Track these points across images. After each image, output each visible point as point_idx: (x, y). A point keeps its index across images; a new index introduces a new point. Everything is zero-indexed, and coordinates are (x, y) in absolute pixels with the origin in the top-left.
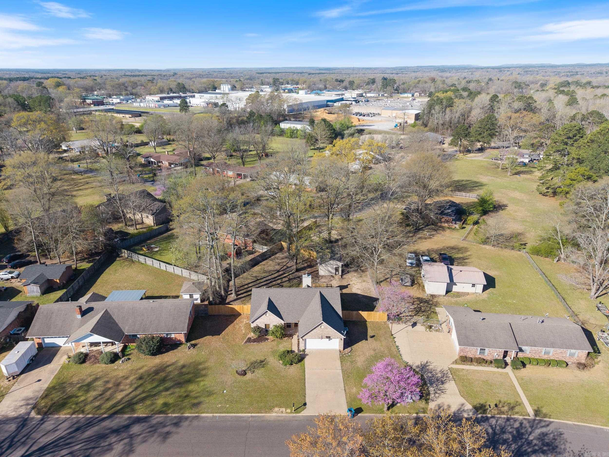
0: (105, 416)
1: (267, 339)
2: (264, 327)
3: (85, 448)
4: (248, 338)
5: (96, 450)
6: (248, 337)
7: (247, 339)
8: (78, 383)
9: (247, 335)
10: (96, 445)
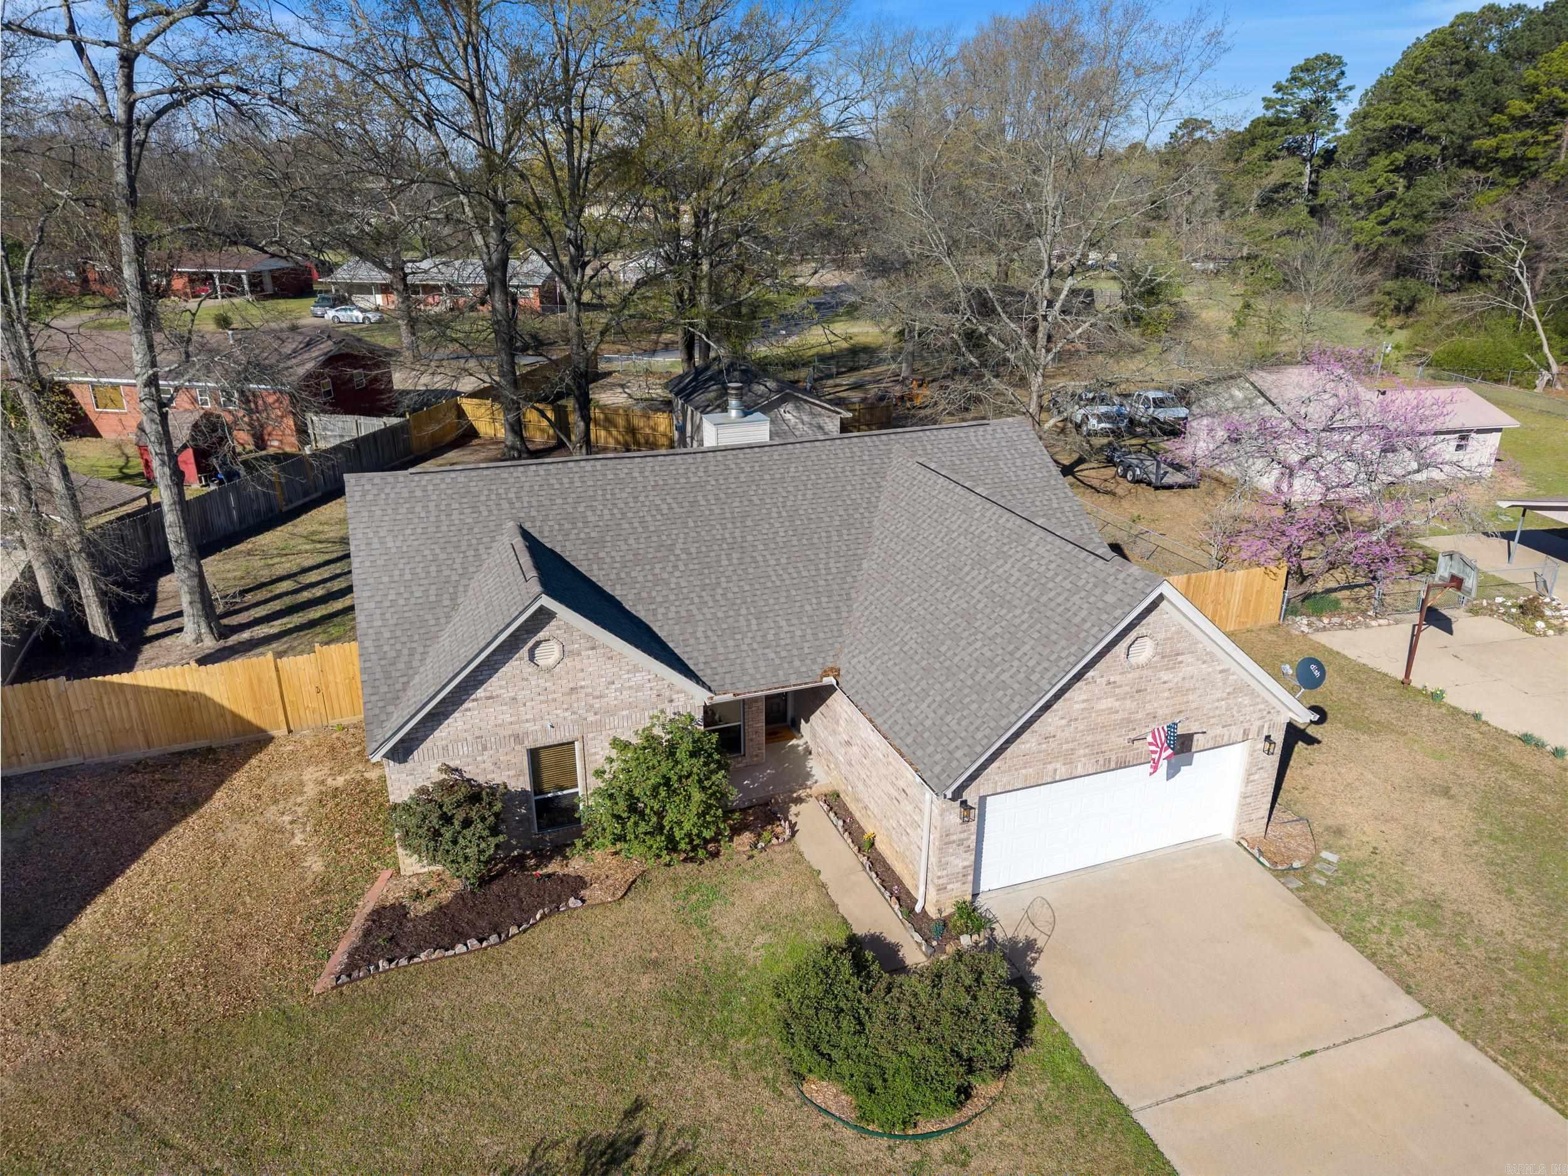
1: (576, 885)
2: (521, 782)
4: (378, 915)
6: (367, 904)
7: (358, 922)
9: (351, 894)
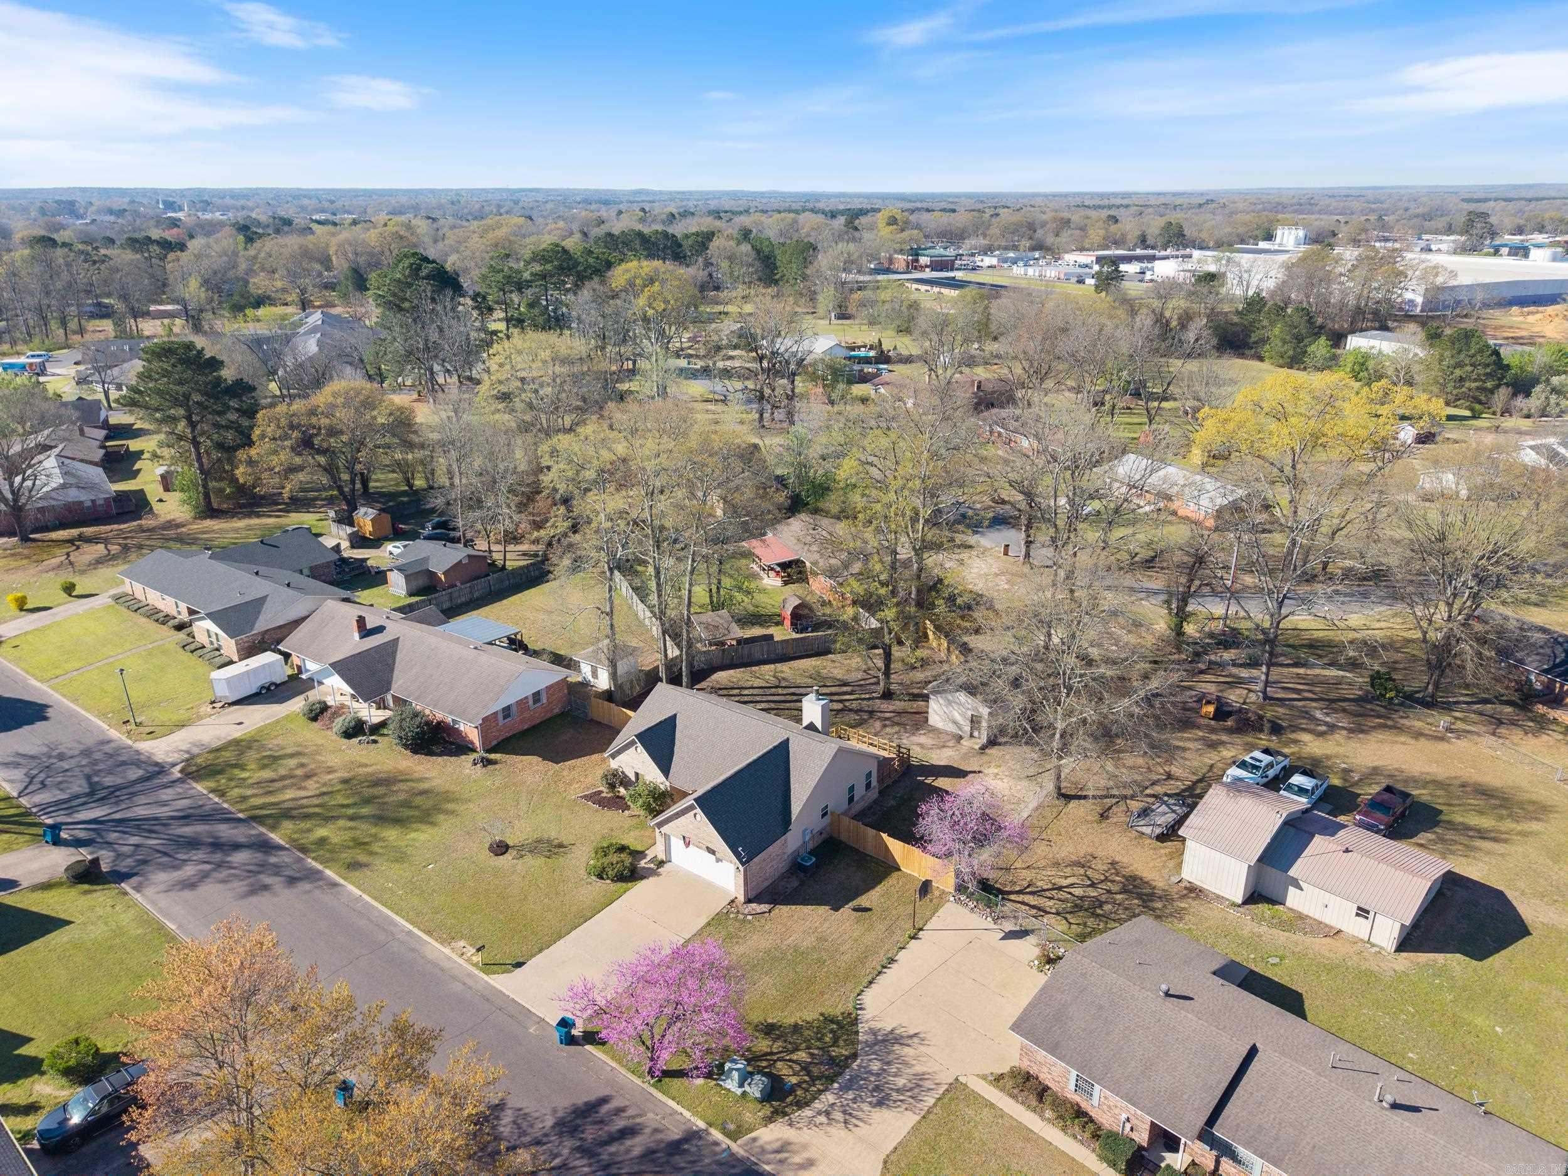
0: (241, 815)
3: (158, 847)
5: (165, 859)
8: (270, 750)
10: (171, 853)
